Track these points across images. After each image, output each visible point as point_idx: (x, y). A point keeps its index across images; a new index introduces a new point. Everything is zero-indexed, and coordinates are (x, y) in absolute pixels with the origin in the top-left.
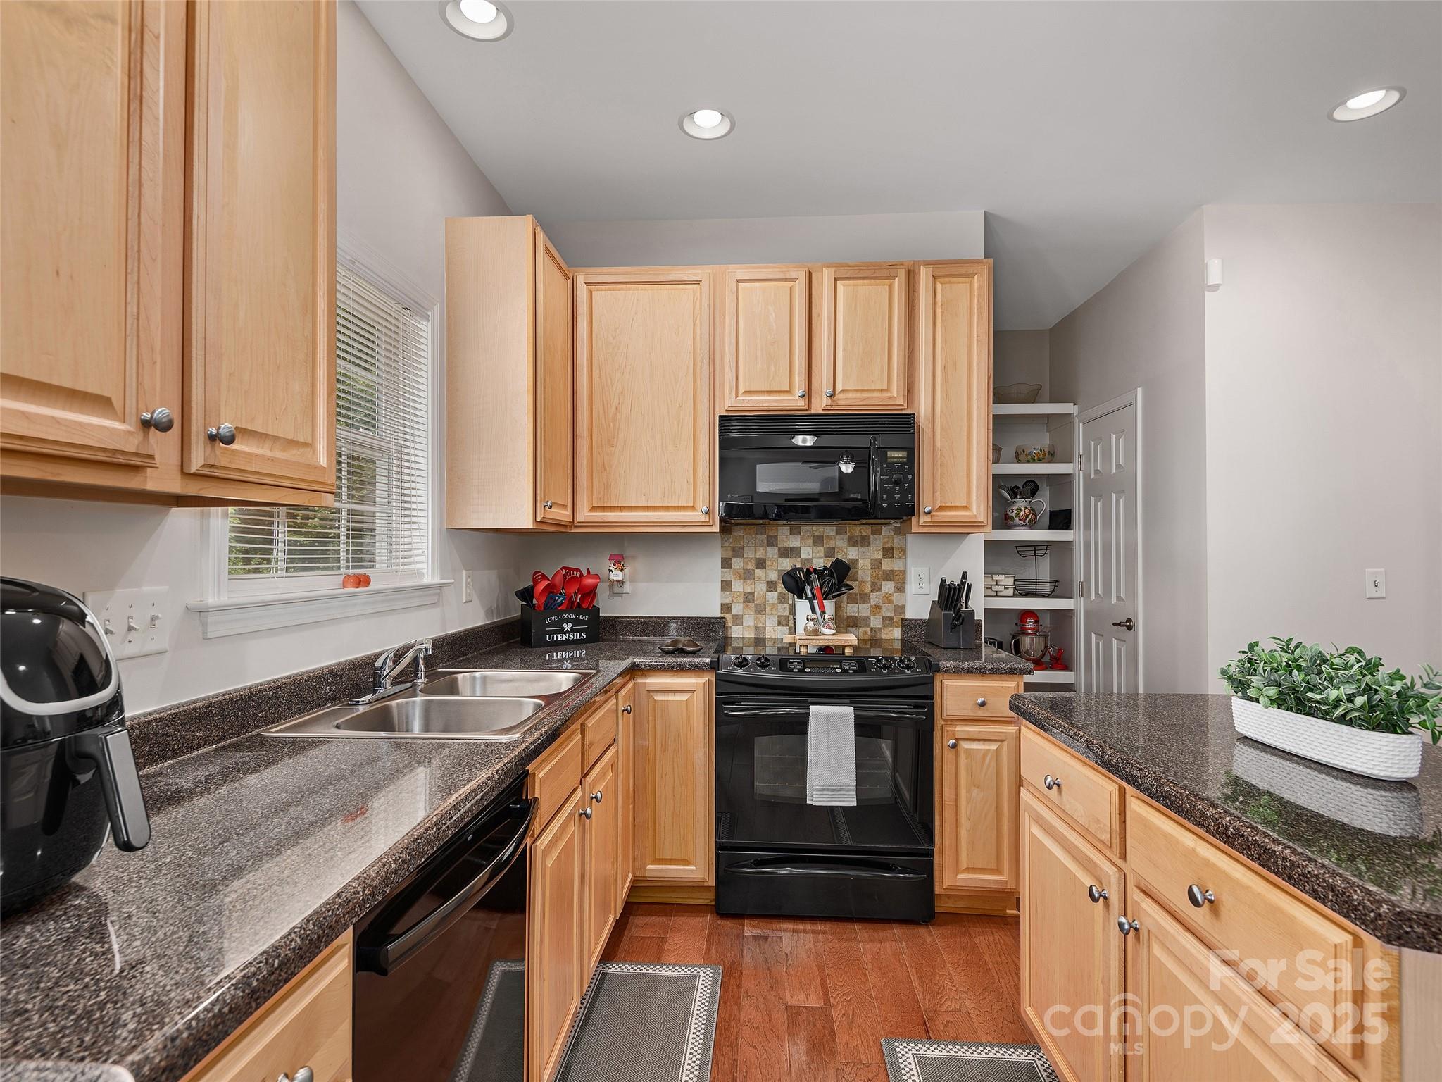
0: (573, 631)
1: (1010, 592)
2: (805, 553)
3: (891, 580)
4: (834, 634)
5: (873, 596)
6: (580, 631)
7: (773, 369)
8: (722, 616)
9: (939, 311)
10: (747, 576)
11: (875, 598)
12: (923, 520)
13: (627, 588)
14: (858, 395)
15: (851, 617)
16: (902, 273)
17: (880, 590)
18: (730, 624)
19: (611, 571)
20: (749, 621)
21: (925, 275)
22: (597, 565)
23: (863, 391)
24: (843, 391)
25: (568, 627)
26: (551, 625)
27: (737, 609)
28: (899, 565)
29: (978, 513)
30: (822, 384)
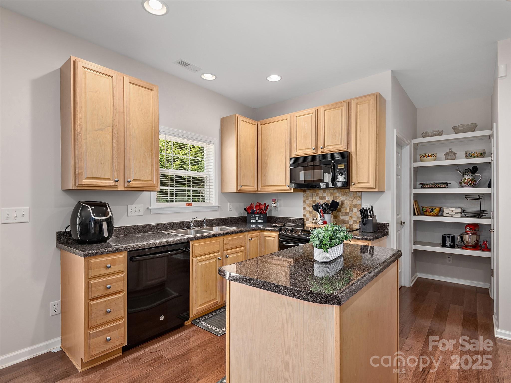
0: (259, 220)
1: (459, 215)
2: (328, 198)
3: (356, 208)
4: (322, 224)
5: (350, 213)
6: (261, 220)
7: (306, 142)
8: (303, 218)
9: (358, 114)
10: (309, 206)
11: (350, 214)
12: (355, 187)
13: (279, 208)
14: (332, 147)
15: (342, 220)
16: (346, 104)
17: (352, 211)
18: (306, 221)
19: (272, 204)
20: (311, 220)
21: (353, 104)
22: (268, 202)
23: (333, 145)
24: (327, 146)
25: (257, 218)
26: (252, 218)
27: (308, 216)
28: (359, 203)
29: (371, 184)
30: (321, 144)
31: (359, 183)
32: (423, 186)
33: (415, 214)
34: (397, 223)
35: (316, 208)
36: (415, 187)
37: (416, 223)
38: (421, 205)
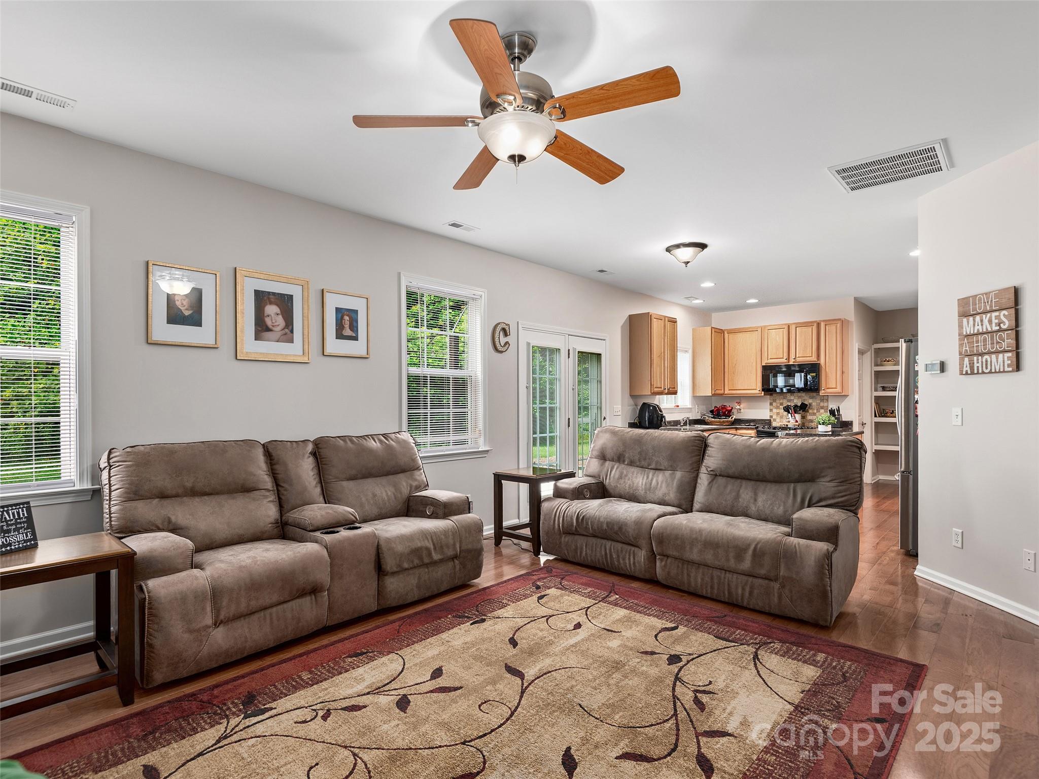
2: (796, 401)
3: (824, 409)
7: (778, 352)
8: (770, 418)
9: (827, 331)
10: (777, 408)
11: (818, 414)
12: (823, 391)
13: (742, 411)
14: (803, 359)
15: (810, 419)
16: (815, 324)
17: (820, 412)
18: (772, 421)
19: (737, 406)
20: (778, 420)
21: (822, 325)
22: (733, 404)
23: (804, 357)
24: (799, 358)
27: (775, 416)
28: (826, 404)
29: (839, 389)
30: (792, 356)
31: (828, 388)
32: (884, 389)
33: (876, 416)
34: (859, 424)
35: (787, 409)
36: (876, 390)
37: (877, 424)
38: (882, 407)
